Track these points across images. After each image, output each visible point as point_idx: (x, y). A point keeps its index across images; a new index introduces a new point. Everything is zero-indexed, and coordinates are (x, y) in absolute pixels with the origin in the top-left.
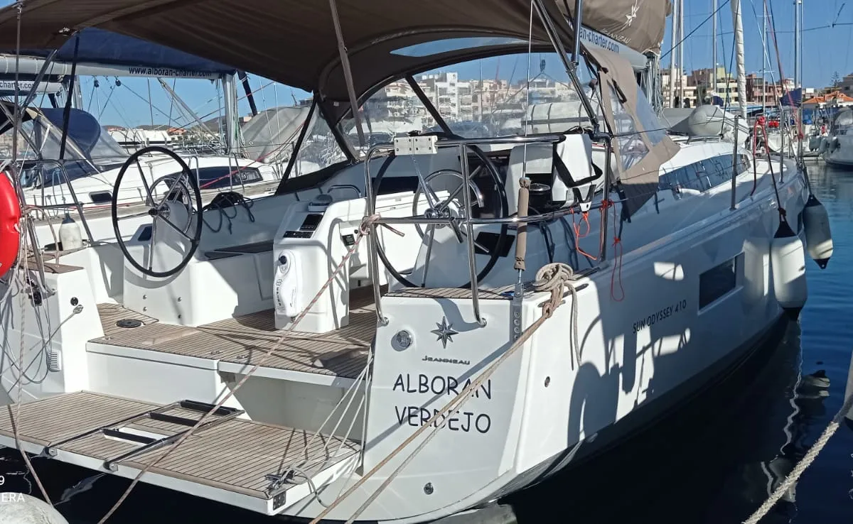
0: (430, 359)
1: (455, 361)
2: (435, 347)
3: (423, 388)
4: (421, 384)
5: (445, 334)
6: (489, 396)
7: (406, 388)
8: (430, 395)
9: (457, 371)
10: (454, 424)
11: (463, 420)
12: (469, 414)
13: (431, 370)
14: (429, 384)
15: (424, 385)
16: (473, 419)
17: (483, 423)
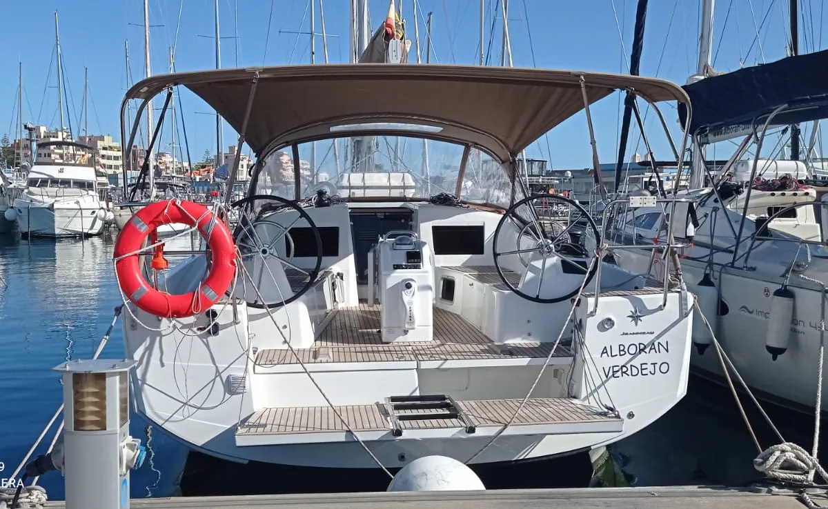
0: (627, 334)
1: (644, 333)
2: (630, 326)
3: (622, 353)
4: (620, 351)
5: (635, 318)
6: (667, 351)
7: (610, 355)
8: (628, 357)
9: (646, 340)
10: (644, 372)
11: (651, 368)
12: (654, 364)
13: (627, 341)
14: (626, 350)
15: (622, 351)
16: (657, 367)
17: (664, 368)
